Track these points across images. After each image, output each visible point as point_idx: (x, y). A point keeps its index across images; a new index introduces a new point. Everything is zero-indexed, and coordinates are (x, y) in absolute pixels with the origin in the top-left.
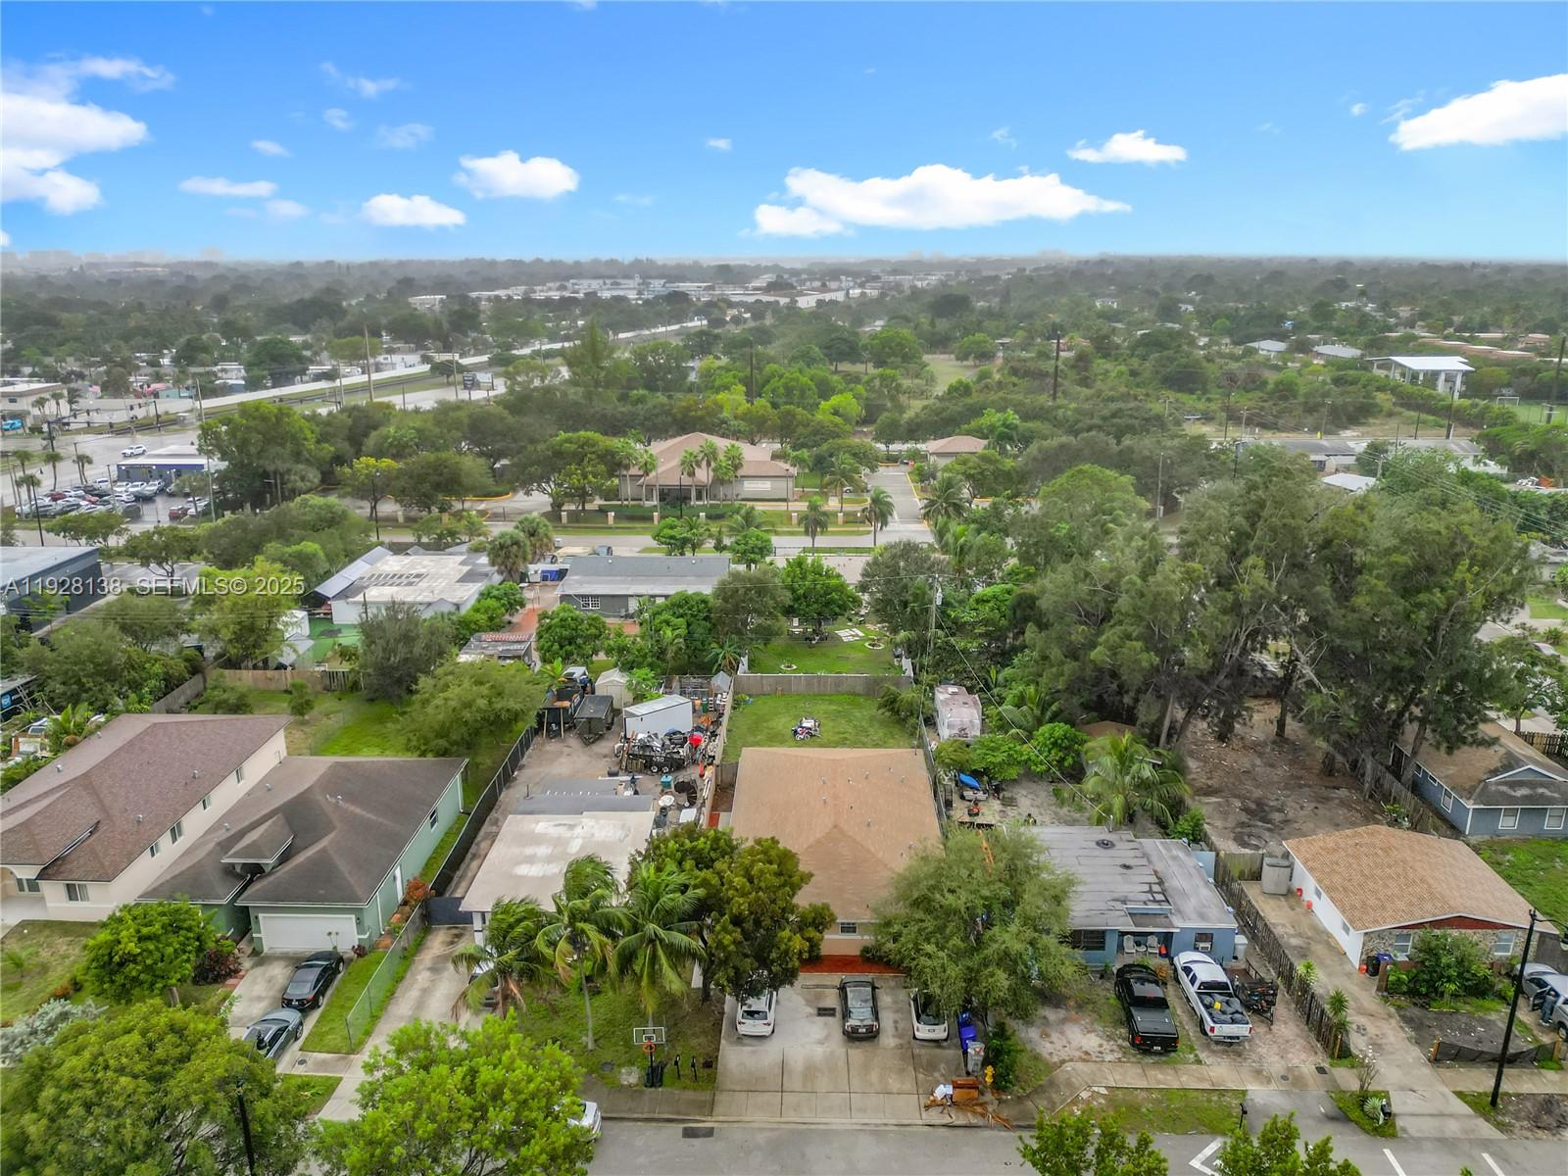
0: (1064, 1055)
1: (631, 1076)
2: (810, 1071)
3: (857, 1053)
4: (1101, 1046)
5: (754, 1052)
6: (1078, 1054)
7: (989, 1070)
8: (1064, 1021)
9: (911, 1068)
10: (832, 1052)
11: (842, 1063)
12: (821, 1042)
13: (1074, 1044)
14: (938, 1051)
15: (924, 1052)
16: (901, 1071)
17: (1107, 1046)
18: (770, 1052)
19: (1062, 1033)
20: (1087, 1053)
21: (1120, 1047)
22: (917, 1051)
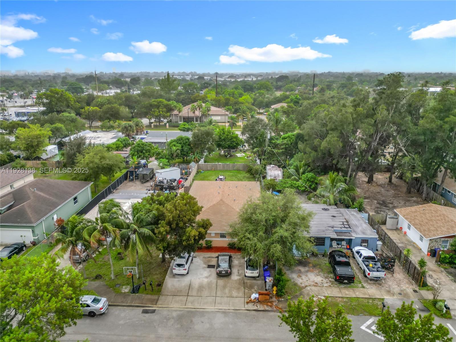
0: (307, 284)
1: (126, 289)
2: (201, 288)
3: (221, 282)
4: (322, 280)
5: (179, 281)
6: (312, 283)
7: (275, 288)
8: (307, 271)
9: (243, 288)
10: (211, 281)
11: (214, 285)
12: (207, 277)
13: (311, 280)
14: (255, 281)
15: (249, 282)
16: (238, 289)
17: (325, 281)
18: (186, 281)
19: (307, 276)
20: (316, 283)
21: (330, 281)
22: (246, 281)
